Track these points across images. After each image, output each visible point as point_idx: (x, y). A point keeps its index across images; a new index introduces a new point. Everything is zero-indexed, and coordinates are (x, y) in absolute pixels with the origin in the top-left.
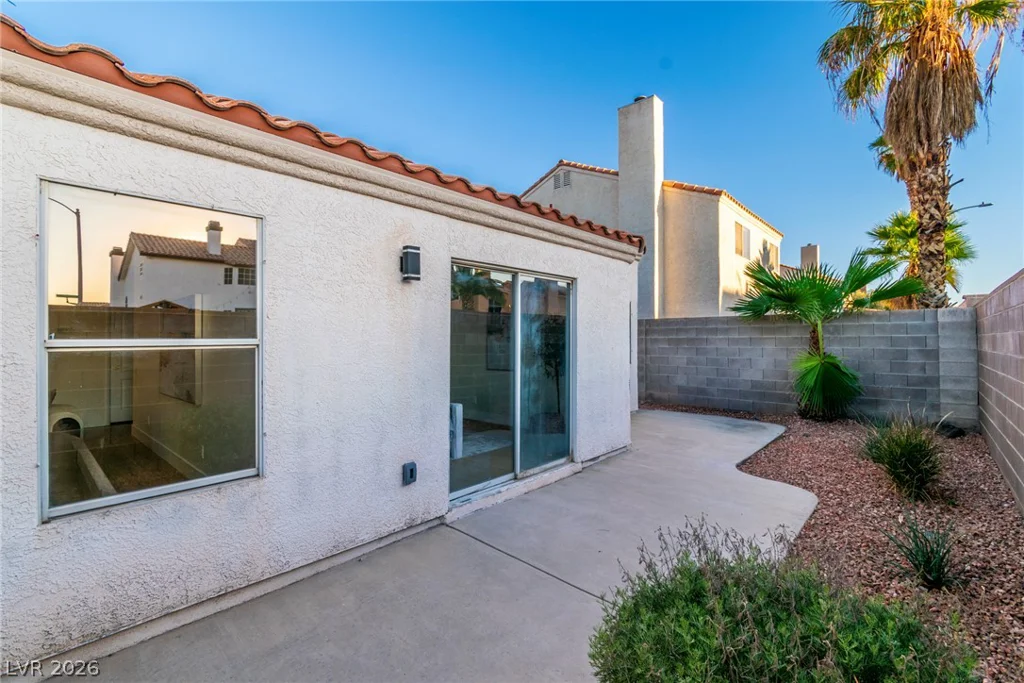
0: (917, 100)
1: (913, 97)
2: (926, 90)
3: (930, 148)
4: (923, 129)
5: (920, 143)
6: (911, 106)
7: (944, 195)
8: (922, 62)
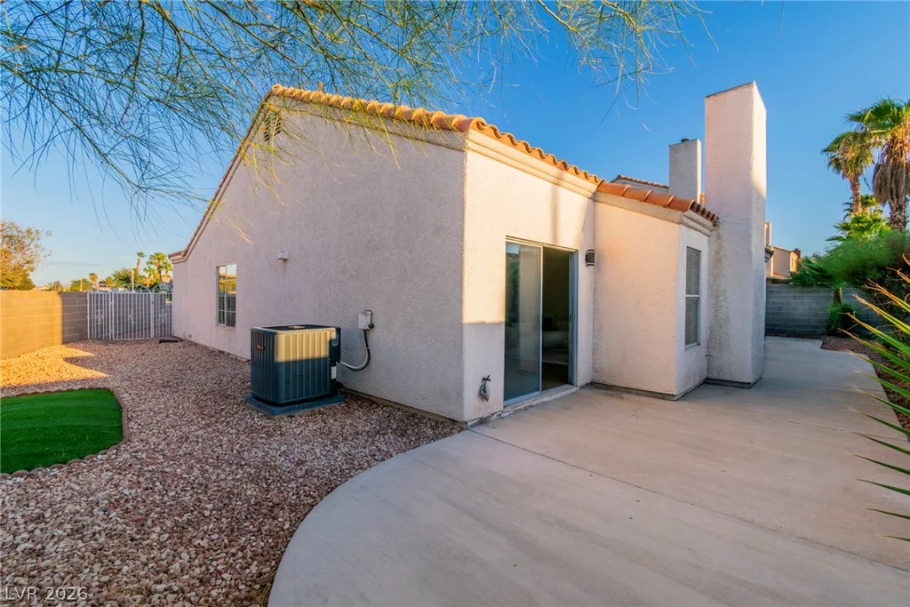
0: (892, 178)
1: (889, 177)
2: (897, 174)
3: (898, 201)
4: (894, 193)
5: (893, 199)
6: (889, 180)
7: (905, 225)
8: (895, 159)
